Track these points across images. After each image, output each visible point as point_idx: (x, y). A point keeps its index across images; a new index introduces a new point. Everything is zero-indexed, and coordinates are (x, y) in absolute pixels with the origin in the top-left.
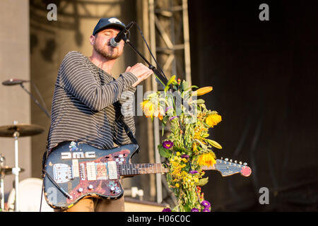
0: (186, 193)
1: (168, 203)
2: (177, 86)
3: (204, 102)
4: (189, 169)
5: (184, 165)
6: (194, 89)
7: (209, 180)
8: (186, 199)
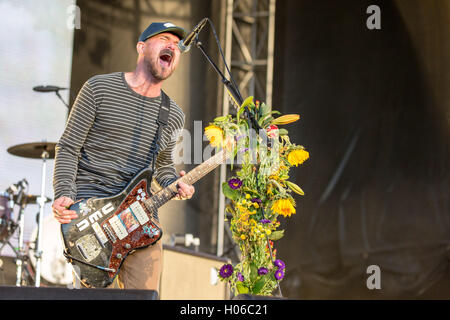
0: (254, 247)
1: (229, 257)
2: (254, 109)
3: (287, 132)
4: (260, 216)
5: (255, 212)
6: (275, 116)
7: (284, 233)
8: (253, 255)
